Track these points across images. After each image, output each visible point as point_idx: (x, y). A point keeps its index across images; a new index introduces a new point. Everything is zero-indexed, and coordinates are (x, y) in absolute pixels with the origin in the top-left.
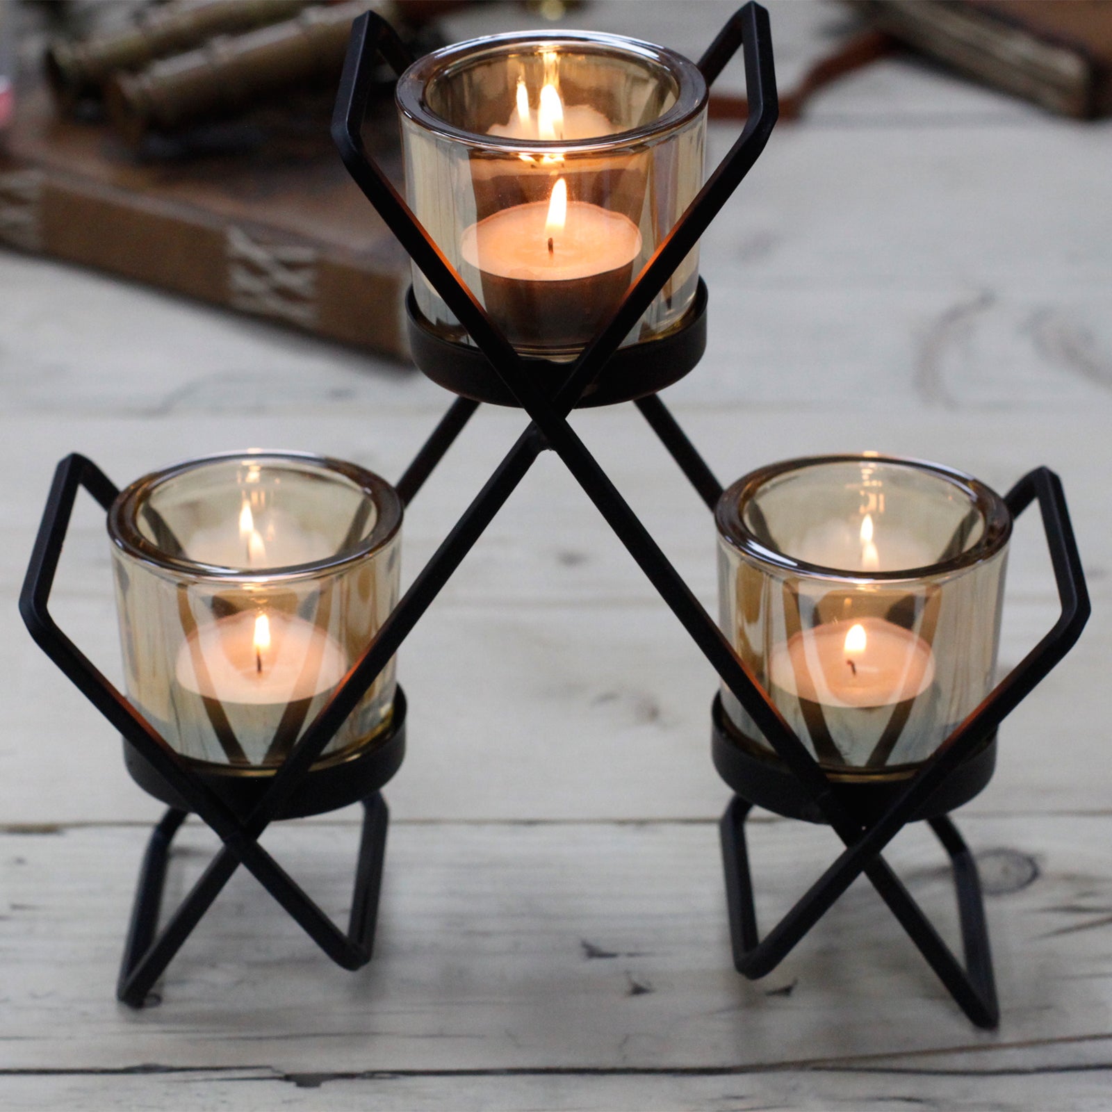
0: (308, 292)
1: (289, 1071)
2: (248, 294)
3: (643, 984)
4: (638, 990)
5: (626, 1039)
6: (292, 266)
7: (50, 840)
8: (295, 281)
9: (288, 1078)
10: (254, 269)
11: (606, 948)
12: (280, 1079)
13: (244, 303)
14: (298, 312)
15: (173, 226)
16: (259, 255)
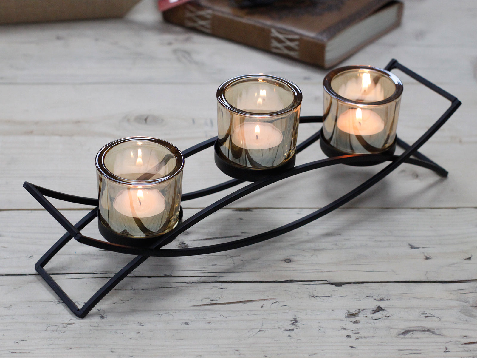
0: (296, 48)
1: (332, 282)
2: (277, 48)
3: (428, 256)
4: (427, 258)
5: (427, 272)
6: (291, 40)
7: (248, 212)
8: (292, 44)
9: (332, 284)
10: (279, 41)
11: (416, 246)
12: (330, 284)
13: (274, 50)
14: (292, 53)
15: (254, 27)
16: (281, 36)
